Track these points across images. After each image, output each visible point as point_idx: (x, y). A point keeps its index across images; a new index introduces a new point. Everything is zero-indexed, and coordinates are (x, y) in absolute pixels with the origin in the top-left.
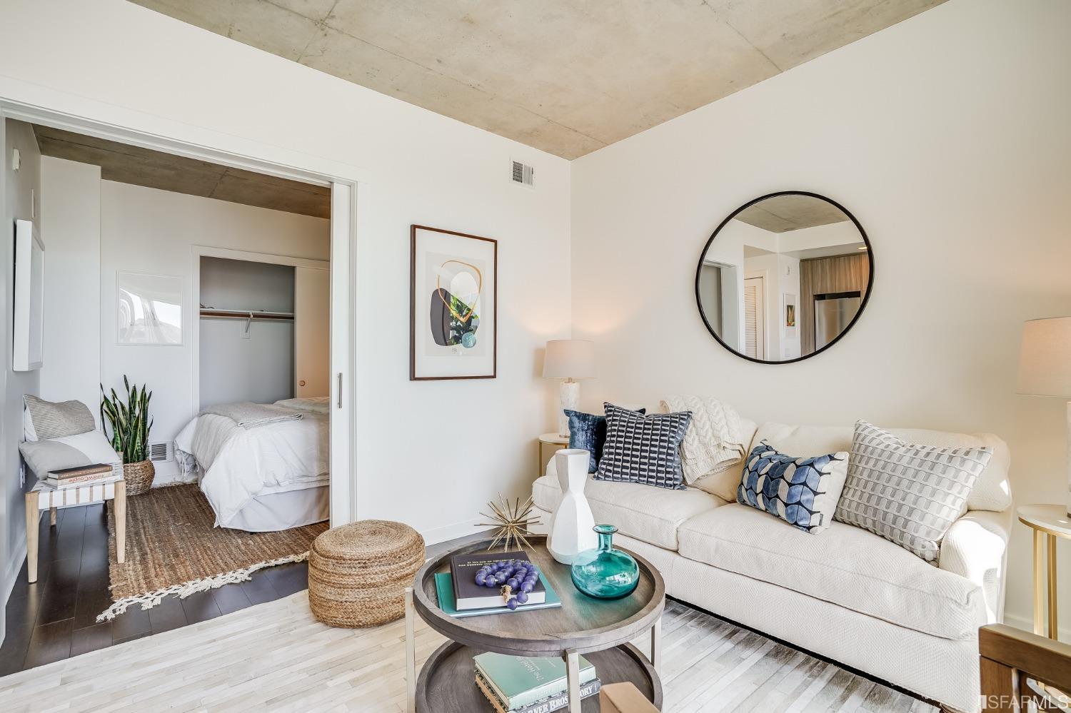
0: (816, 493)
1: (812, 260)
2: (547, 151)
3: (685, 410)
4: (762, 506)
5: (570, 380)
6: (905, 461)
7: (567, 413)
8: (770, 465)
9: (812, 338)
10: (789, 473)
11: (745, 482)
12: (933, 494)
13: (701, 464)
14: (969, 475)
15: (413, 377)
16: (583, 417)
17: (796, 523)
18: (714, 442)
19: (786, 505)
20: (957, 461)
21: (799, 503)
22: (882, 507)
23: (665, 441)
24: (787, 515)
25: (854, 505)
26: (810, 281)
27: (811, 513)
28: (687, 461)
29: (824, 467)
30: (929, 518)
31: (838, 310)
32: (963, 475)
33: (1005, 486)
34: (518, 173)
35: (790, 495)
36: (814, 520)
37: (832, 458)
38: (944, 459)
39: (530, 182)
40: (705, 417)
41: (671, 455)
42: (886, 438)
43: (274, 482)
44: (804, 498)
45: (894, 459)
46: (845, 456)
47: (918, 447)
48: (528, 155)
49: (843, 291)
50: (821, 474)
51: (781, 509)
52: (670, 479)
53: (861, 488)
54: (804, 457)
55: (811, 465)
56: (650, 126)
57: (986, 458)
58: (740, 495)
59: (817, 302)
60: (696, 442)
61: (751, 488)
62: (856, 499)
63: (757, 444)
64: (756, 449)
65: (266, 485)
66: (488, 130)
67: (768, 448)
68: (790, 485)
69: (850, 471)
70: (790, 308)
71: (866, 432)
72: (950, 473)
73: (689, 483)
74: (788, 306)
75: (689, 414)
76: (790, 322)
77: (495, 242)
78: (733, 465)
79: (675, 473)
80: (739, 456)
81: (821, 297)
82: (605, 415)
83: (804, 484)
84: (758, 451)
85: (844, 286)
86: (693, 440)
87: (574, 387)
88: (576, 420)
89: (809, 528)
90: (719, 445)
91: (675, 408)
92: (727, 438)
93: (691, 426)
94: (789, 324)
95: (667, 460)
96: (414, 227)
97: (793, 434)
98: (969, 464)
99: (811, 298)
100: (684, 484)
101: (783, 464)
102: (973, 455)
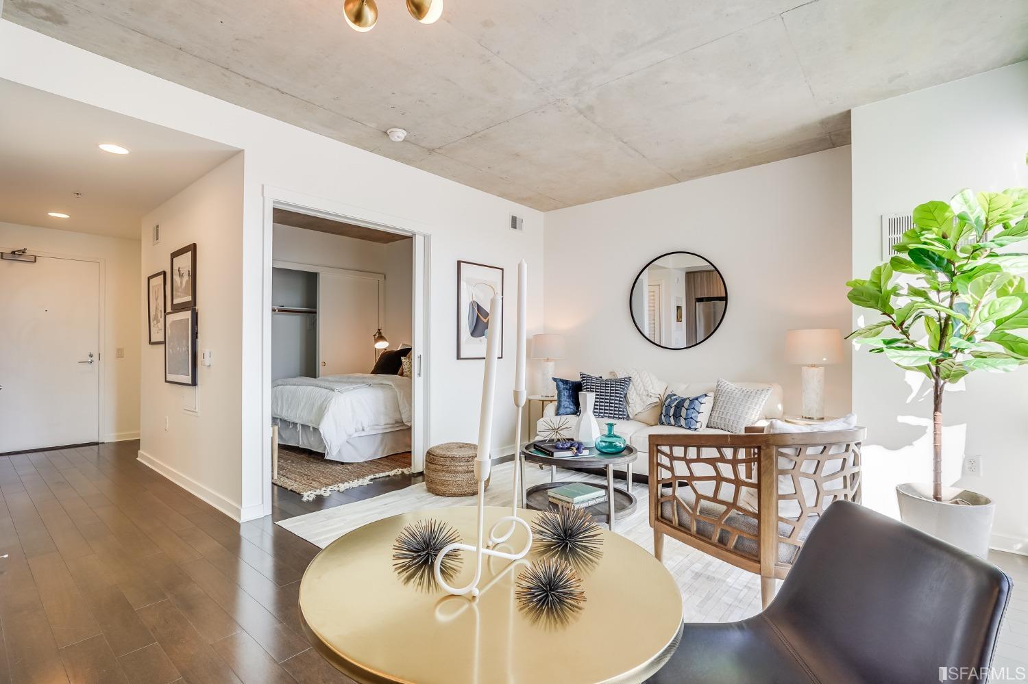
0: (699, 413)
1: (694, 273)
2: (531, 207)
3: (627, 376)
4: (673, 422)
5: (548, 360)
6: (738, 396)
7: (555, 379)
8: (677, 402)
9: (694, 331)
10: (686, 404)
11: (664, 412)
12: (749, 409)
13: (637, 406)
14: (763, 400)
15: (459, 358)
16: (566, 382)
17: (690, 428)
18: (645, 393)
19: (685, 419)
20: (759, 393)
21: (691, 418)
22: (728, 417)
23: (618, 393)
24: (686, 424)
25: (716, 418)
26: (693, 290)
27: (697, 422)
28: (630, 405)
29: (703, 400)
30: (747, 419)
31: (712, 310)
32: (761, 400)
33: (780, 407)
34: (514, 223)
35: (687, 415)
36: (698, 425)
37: (706, 395)
38: (754, 394)
39: (521, 229)
40: (639, 380)
41: (621, 401)
42: (730, 386)
43: (361, 429)
44: (693, 415)
45: (733, 395)
46: (712, 394)
47: (744, 389)
48: (520, 210)
49: (716, 296)
50: (701, 404)
51: (683, 422)
52: (621, 415)
53: (719, 410)
54: (692, 396)
55: (697, 399)
56: (601, 199)
57: (770, 392)
58: (660, 419)
59: (697, 303)
60: (635, 394)
61: (667, 415)
62: (717, 415)
63: (668, 393)
64: (669, 395)
65: (356, 431)
66: (498, 196)
67: (675, 395)
68: (687, 409)
69: (714, 402)
70: (679, 308)
71: (722, 383)
72: (755, 400)
73: (631, 417)
74: (678, 307)
75: (629, 378)
76: (679, 319)
77: (502, 269)
78: (655, 406)
79: (623, 411)
80: (659, 401)
81: (700, 300)
82: (580, 380)
83: (694, 408)
84: (670, 396)
85: (715, 293)
86: (633, 393)
87: (551, 364)
88: (560, 383)
89: (696, 429)
90: (647, 395)
91: (622, 376)
92: (653, 391)
93: (631, 385)
94: (678, 320)
95: (620, 404)
96: (459, 263)
97: (687, 388)
98: (763, 395)
99: (694, 301)
100: (628, 418)
101: (683, 400)
102: (765, 391)
